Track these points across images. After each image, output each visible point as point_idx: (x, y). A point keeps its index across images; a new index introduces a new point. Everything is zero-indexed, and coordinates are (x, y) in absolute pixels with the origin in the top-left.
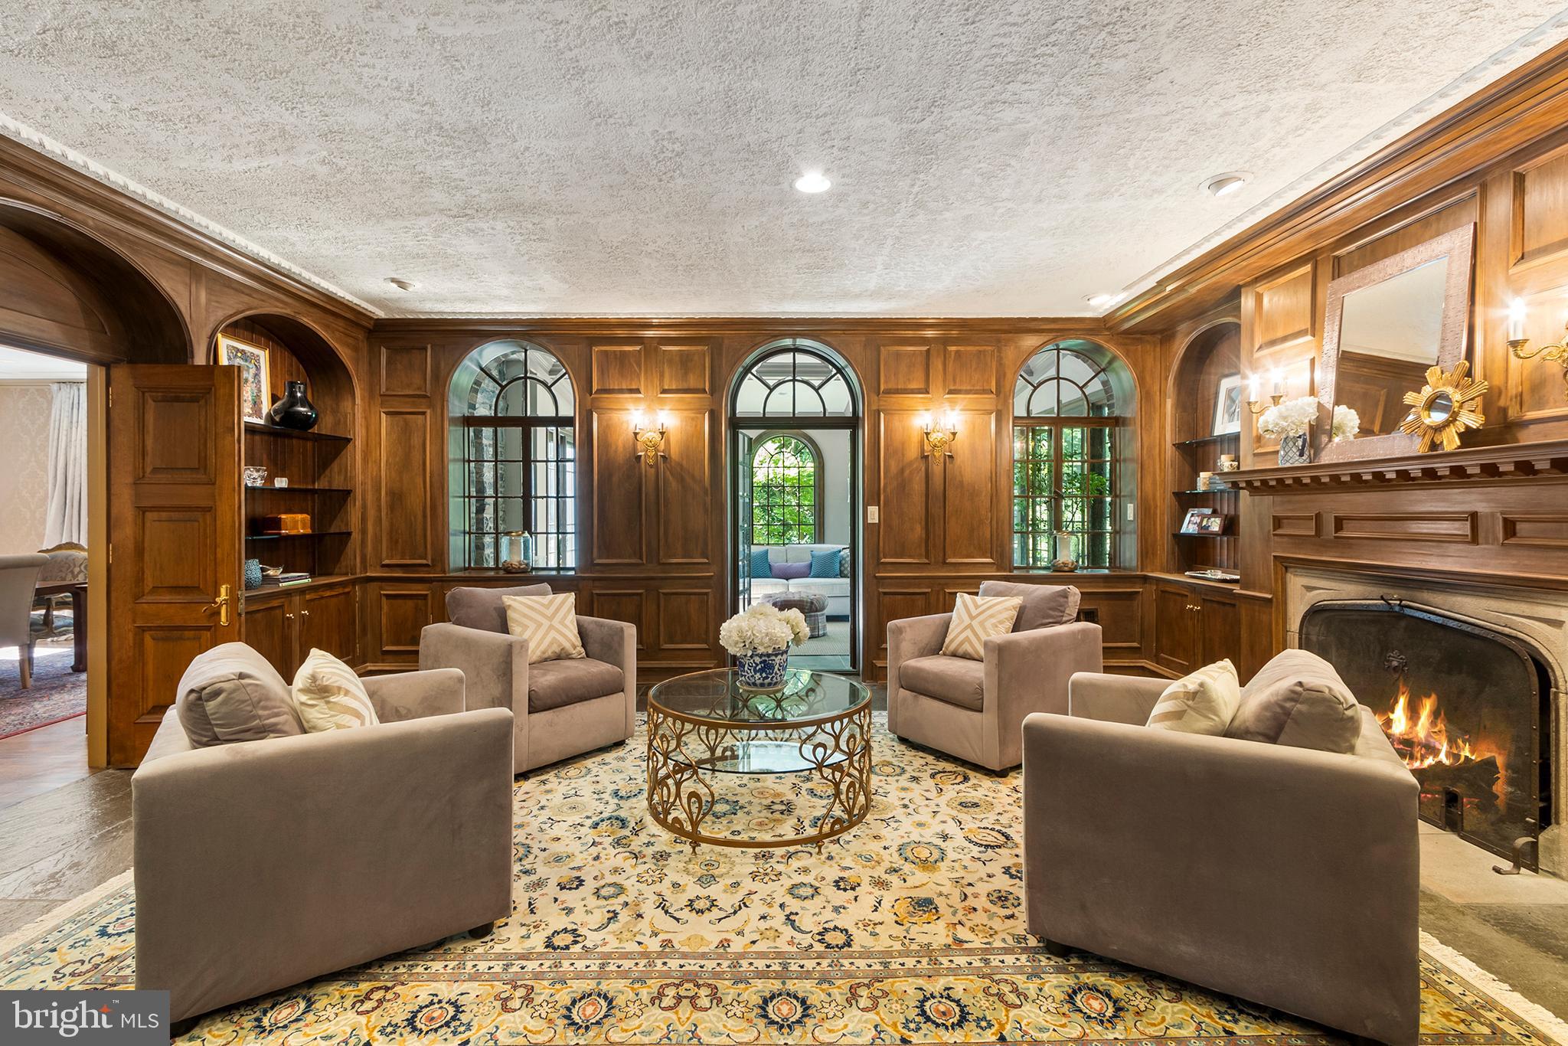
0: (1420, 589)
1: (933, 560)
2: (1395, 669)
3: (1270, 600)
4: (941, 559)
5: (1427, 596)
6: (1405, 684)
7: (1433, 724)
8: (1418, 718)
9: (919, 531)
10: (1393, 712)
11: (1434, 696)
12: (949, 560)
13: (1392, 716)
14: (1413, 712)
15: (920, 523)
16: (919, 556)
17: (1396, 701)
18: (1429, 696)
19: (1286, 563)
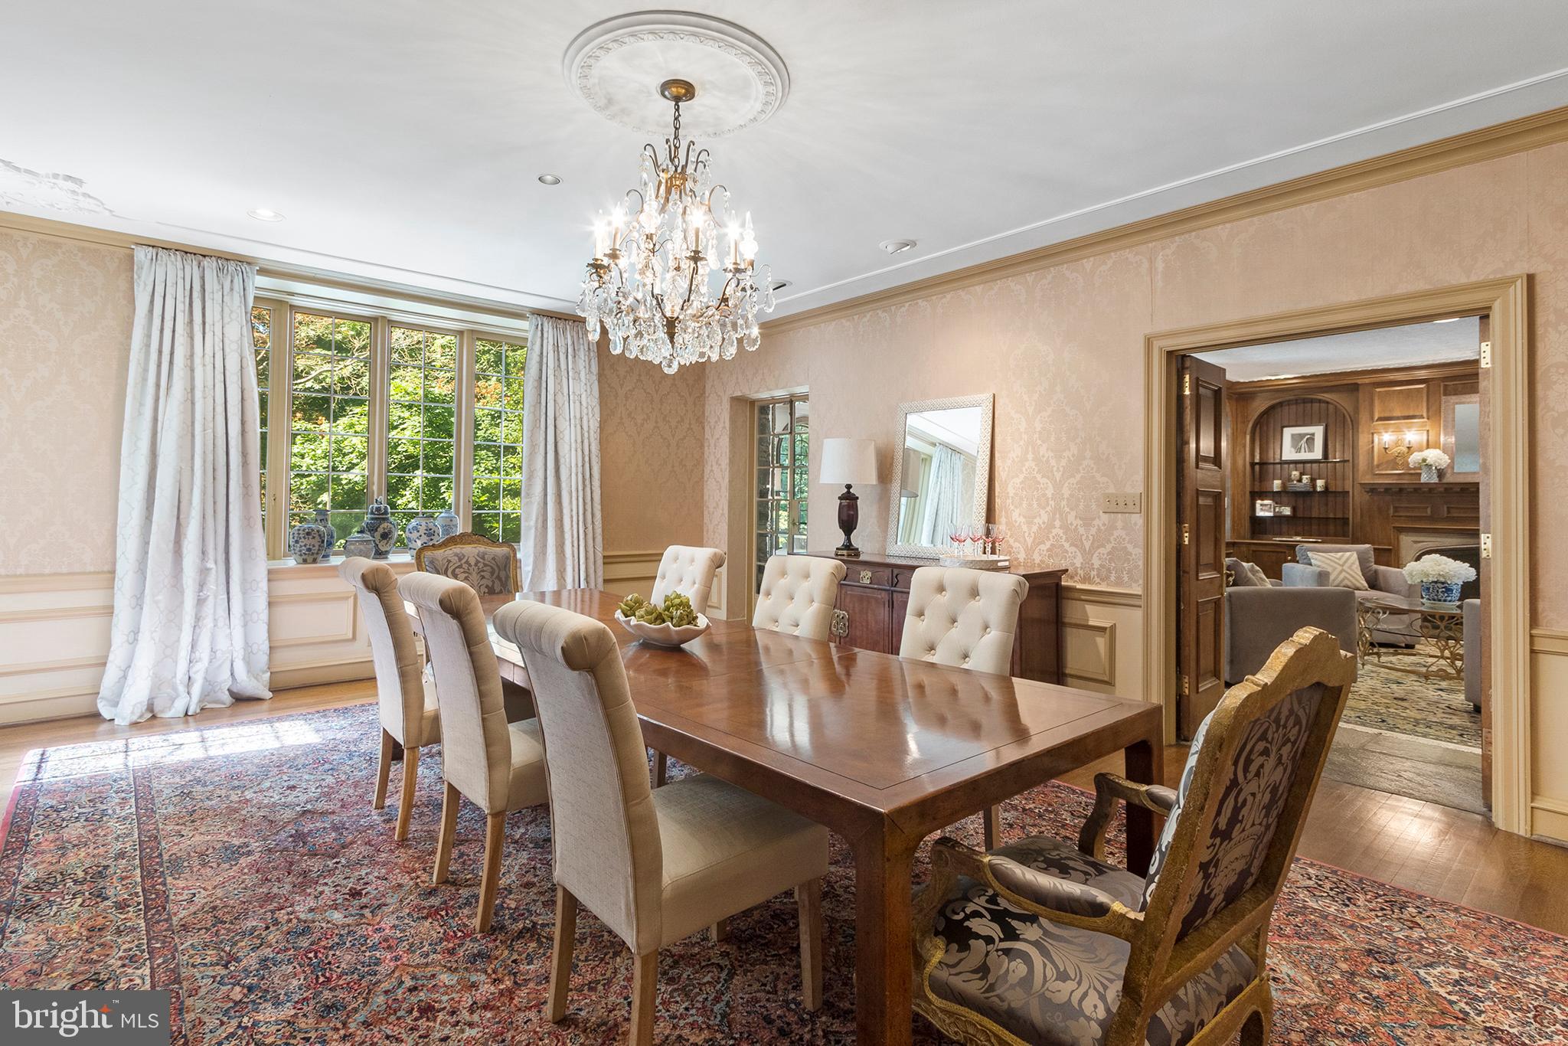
3: (1390, 550)
19: (1401, 530)
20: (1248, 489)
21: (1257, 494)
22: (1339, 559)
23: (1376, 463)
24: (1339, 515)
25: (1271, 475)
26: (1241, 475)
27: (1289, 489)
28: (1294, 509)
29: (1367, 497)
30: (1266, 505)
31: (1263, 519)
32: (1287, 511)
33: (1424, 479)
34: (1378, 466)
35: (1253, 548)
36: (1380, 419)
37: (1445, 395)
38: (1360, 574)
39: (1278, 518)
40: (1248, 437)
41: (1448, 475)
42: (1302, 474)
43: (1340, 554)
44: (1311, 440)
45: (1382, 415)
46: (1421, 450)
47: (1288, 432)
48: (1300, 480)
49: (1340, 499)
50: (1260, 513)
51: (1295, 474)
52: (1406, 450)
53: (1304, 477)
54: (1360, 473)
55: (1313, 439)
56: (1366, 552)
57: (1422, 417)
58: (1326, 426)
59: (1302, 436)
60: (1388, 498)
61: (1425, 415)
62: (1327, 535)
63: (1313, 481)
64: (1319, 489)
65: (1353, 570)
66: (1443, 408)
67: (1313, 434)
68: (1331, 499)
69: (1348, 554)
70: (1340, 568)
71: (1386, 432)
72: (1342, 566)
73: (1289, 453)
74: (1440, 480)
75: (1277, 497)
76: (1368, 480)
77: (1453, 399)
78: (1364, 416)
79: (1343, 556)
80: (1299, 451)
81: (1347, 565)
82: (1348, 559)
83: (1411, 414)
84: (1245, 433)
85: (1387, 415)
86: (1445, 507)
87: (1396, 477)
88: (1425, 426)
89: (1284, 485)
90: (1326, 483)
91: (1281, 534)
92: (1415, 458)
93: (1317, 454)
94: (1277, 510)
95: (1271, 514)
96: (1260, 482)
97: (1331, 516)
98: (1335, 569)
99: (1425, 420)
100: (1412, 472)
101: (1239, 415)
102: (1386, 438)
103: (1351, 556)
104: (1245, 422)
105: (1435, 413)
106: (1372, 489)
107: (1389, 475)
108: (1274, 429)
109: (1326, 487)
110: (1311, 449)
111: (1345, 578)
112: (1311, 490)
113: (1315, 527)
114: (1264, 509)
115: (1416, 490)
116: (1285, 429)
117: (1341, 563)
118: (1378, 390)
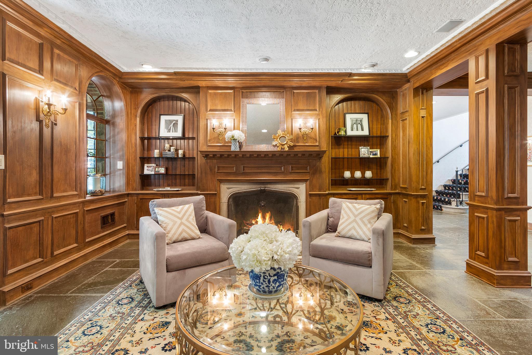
0: (267, 184)
1: (44, 196)
2: (263, 206)
3: (216, 194)
4: (49, 195)
5: (269, 186)
6: (261, 210)
7: (271, 220)
8: (266, 219)
9: (34, 176)
10: (258, 219)
11: (269, 212)
12: (55, 195)
13: (257, 220)
14: (264, 218)
15: (36, 170)
16: (35, 194)
17: (258, 215)
18: (268, 212)
19: (221, 181)
20: (138, 155)
21: (145, 160)
22: (179, 213)
23: (209, 138)
24: (191, 173)
25: (154, 147)
26: (134, 146)
27: (164, 156)
28: (167, 169)
29: (204, 160)
30: (150, 167)
31: (148, 176)
32: (162, 170)
33: (233, 149)
34: (210, 140)
35: (141, 197)
36: (211, 110)
37: (242, 98)
38: (195, 224)
39: (158, 175)
40: (138, 119)
41: (244, 147)
42: (171, 146)
43: (181, 207)
44: (175, 125)
45: (212, 108)
46: (231, 131)
47: (164, 119)
48: (170, 151)
49: (191, 163)
50: (146, 172)
51: (167, 146)
52: (223, 130)
53: (172, 148)
54: (201, 145)
55: (177, 124)
56: (200, 202)
57: (231, 110)
58: (184, 116)
59: (171, 121)
60: (215, 161)
61: (233, 110)
62: (185, 185)
63: (177, 150)
64: (180, 156)
65: (190, 222)
66: (241, 107)
67: (177, 121)
68: (187, 162)
69: (187, 206)
70: (179, 221)
71: (214, 119)
72: (181, 219)
73: (164, 133)
74: (240, 149)
75: (157, 161)
76: (205, 149)
77: (246, 101)
78: (202, 109)
79: (182, 209)
80: (169, 131)
81: (185, 217)
82: (186, 211)
83: (226, 109)
84: (136, 116)
85: (214, 108)
86: (242, 166)
87: (219, 148)
88: (233, 116)
89: (161, 153)
90: (184, 152)
91: (159, 186)
92: (228, 135)
93: (179, 134)
94: (157, 170)
95: (153, 173)
96: (148, 151)
97: (187, 173)
98: (175, 223)
99: (233, 112)
100: (227, 144)
101: (133, 104)
102: (214, 122)
103: (189, 208)
104: (136, 109)
105: (237, 109)
106: (206, 155)
107: (215, 147)
108: (155, 117)
109: (184, 155)
110: (176, 131)
111: (184, 230)
112: (176, 156)
113: (178, 181)
114: (149, 170)
115: (229, 155)
116: (162, 117)
117: (180, 216)
118: (210, 91)
